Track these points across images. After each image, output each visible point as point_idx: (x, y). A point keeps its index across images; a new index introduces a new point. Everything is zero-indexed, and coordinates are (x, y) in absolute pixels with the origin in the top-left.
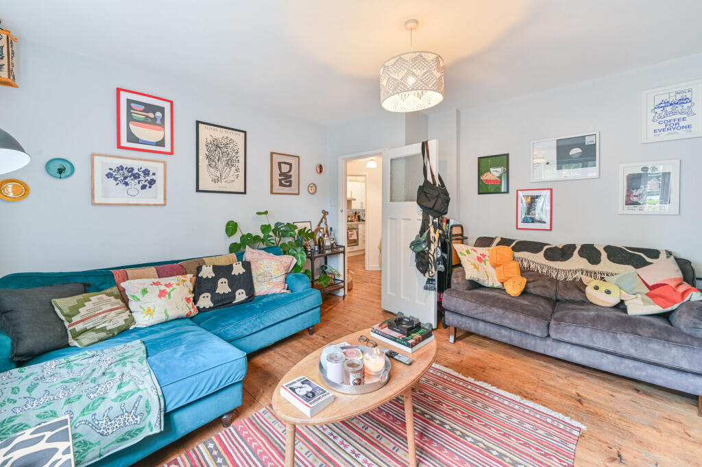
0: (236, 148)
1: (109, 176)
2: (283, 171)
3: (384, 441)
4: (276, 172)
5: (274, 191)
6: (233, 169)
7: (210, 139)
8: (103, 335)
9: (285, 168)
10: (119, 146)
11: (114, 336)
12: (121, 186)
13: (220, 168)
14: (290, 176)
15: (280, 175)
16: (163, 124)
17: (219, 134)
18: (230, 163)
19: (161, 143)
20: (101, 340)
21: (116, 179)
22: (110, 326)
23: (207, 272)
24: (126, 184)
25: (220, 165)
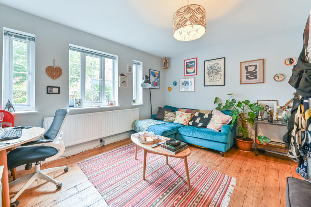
0: (220, 66)
1: (183, 84)
2: (249, 71)
3: (156, 174)
4: (244, 72)
5: (242, 83)
6: (219, 75)
7: (209, 66)
8: (167, 121)
9: (251, 69)
10: (185, 76)
11: (169, 122)
12: (185, 86)
13: (213, 76)
14: (256, 72)
15: (247, 73)
16: (194, 67)
17: (212, 63)
18: (217, 73)
19: (194, 72)
20: (167, 122)
21: (184, 85)
22: (169, 120)
23: (197, 114)
24: (186, 86)
25: (213, 75)
